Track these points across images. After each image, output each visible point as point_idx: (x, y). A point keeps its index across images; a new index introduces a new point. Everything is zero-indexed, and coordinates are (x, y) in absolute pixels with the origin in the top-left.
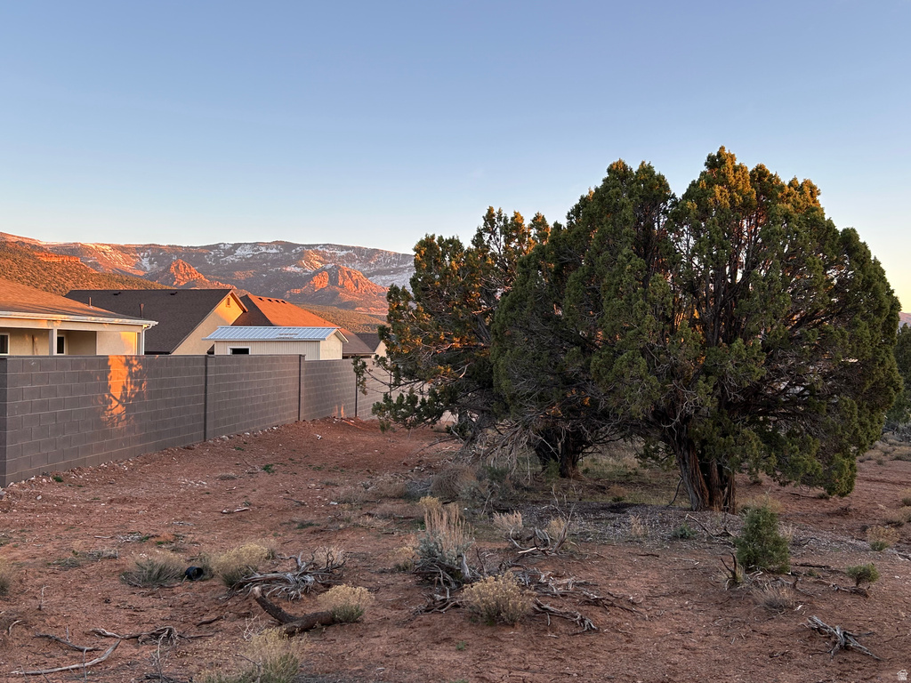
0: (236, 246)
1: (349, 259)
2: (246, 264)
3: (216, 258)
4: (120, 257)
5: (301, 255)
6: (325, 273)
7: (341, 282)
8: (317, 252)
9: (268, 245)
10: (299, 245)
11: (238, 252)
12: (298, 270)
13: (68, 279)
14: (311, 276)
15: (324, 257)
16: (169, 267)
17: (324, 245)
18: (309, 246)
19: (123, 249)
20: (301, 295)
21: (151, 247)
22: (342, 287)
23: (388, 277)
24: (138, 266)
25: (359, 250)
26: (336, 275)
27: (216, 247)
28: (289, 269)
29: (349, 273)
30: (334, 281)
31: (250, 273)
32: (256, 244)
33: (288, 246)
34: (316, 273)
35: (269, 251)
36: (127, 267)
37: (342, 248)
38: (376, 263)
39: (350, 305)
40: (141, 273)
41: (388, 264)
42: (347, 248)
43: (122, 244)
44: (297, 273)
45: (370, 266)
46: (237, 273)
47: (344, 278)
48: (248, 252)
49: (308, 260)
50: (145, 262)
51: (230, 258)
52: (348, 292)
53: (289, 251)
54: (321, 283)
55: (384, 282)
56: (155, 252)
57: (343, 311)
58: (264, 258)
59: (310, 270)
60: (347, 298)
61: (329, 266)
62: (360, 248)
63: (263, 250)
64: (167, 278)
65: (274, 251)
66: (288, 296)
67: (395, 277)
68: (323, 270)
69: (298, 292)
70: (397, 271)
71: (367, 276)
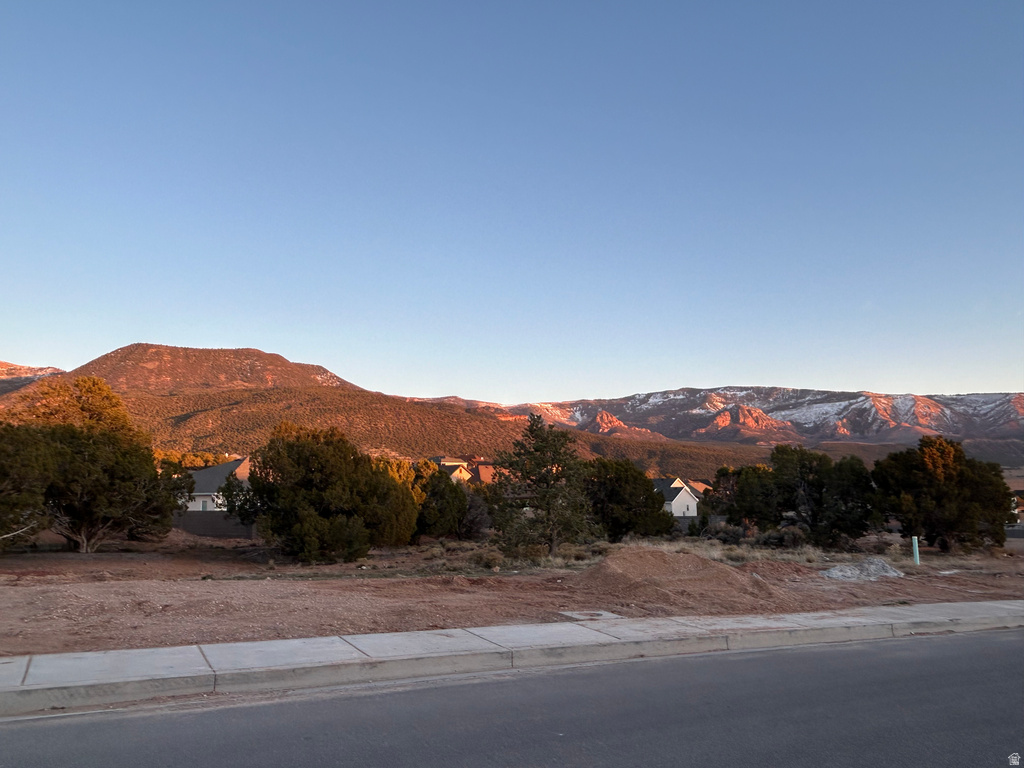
0: (649, 396)
1: (749, 398)
2: (657, 410)
3: (633, 407)
4: (558, 412)
5: (705, 398)
6: (727, 413)
7: (742, 420)
8: (719, 395)
9: (675, 393)
10: (702, 390)
11: (651, 400)
12: (703, 411)
13: (518, 433)
14: (714, 416)
15: (726, 398)
16: (595, 418)
17: (725, 388)
18: (711, 390)
19: (561, 406)
20: (707, 433)
21: (582, 402)
22: (744, 424)
23: (787, 412)
24: (572, 418)
25: (758, 390)
26: (737, 414)
27: (633, 397)
28: (694, 412)
29: (749, 411)
30: (735, 419)
31: (661, 418)
32: (665, 393)
33: (693, 392)
34: (719, 413)
35: (678, 397)
36: (564, 420)
37: (742, 389)
38: (775, 400)
39: (753, 440)
40: (575, 424)
41: (787, 400)
42: (746, 389)
43: (560, 402)
44: (701, 415)
45: (769, 402)
46: (651, 419)
47: (745, 416)
48: (658, 400)
49: (711, 403)
50: (578, 415)
51: (644, 406)
52: (749, 428)
53: (694, 397)
54: (724, 422)
55: (784, 417)
56: (585, 406)
57: (743, 446)
58: (673, 404)
59: (713, 411)
60: (748, 433)
61: (731, 406)
62: (758, 388)
63: (672, 396)
64: (594, 427)
65: (681, 397)
66: (694, 435)
67: (794, 411)
68: (725, 410)
69: (703, 431)
70: (796, 406)
71: (767, 412)
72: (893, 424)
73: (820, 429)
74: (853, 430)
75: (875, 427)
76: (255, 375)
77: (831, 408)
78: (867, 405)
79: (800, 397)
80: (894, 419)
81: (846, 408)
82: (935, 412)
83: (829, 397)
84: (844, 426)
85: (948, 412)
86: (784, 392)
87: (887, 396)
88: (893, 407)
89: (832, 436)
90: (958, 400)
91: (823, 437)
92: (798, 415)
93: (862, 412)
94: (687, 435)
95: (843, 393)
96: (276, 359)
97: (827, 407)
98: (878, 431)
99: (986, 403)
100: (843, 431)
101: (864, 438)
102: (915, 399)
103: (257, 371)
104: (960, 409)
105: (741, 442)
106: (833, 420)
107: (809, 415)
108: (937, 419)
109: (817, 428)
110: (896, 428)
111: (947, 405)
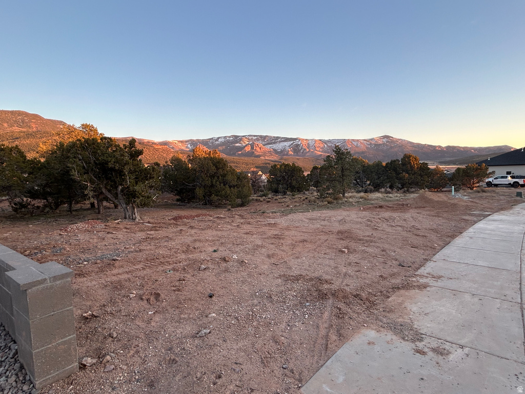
0: (219, 138)
1: (258, 140)
2: (222, 144)
3: (212, 143)
4: (180, 144)
5: (241, 140)
6: (249, 145)
8: (246, 138)
9: (229, 137)
10: (240, 136)
11: (219, 140)
12: (240, 145)
13: (164, 153)
14: (245, 147)
15: (249, 140)
17: (249, 135)
18: (243, 136)
19: (182, 142)
20: (242, 153)
21: (191, 140)
22: (255, 150)
23: (271, 145)
24: (187, 147)
25: (261, 136)
26: (253, 146)
27: (212, 139)
28: (237, 145)
29: (257, 145)
30: (252, 148)
31: (224, 147)
32: (225, 137)
33: (236, 137)
34: (246, 146)
35: (230, 139)
36: (183, 148)
37: (255, 136)
38: (267, 140)
39: (259, 156)
40: (188, 150)
41: (271, 141)
42: (257, 136)
43: (181, 140)
45: (265, 141)
46: (220, 148)
47: (256, 147)
48: (223, 140)
49: (243, 141)
50: (189, 146)
51: (217, 142)
52: (257, 152)
53: (237, 139)
54: (248, 149)
55: (270, 147)
56: (192, 142)
57: (255, 159)
58: (228, 141)
59: (244, 145)
60: (258, 154)
61: (251, 143)
63: (228, 138)
65: (232, 139)
66: (237, 154)
67: (274, 145)
68: (249, 144)
69: (240, 153)
70: (275, 143)
71: (264, 145)
72: (308, 150)
73: (282, 152)
74: (294, 152)
75: (302, 151)
76: (25, 124)
77: (287, 144)
78: (299, 143)
79: (276, 140)
80: (308, 148)
81: (292, 144)
82: (322, 146)
83: (287, 140)
84: (291, 150)
85: (326, 146)
86: (270, 137)
87: (306, 139)
88: (308, 144)
89: (287, 155)
90: (329, 141)
91: (284, 155)
92: (275, 146)
93: (297, 145)
94: (234, 154)
95: (291, 138)
96: (36, 116)
97: (285, 144)
98: (302, 153)
99: (338, 143)
100: (291, 153)
101: (298, 155)
102: (316, 141)
103: (26, 123)
104: (329, 145)
105: (254, 157)
106: (287, 148)
107: (279, 146)
108: (322, 148)
109: (282, 151)
110: (309, 152)
111: (325, 143)
